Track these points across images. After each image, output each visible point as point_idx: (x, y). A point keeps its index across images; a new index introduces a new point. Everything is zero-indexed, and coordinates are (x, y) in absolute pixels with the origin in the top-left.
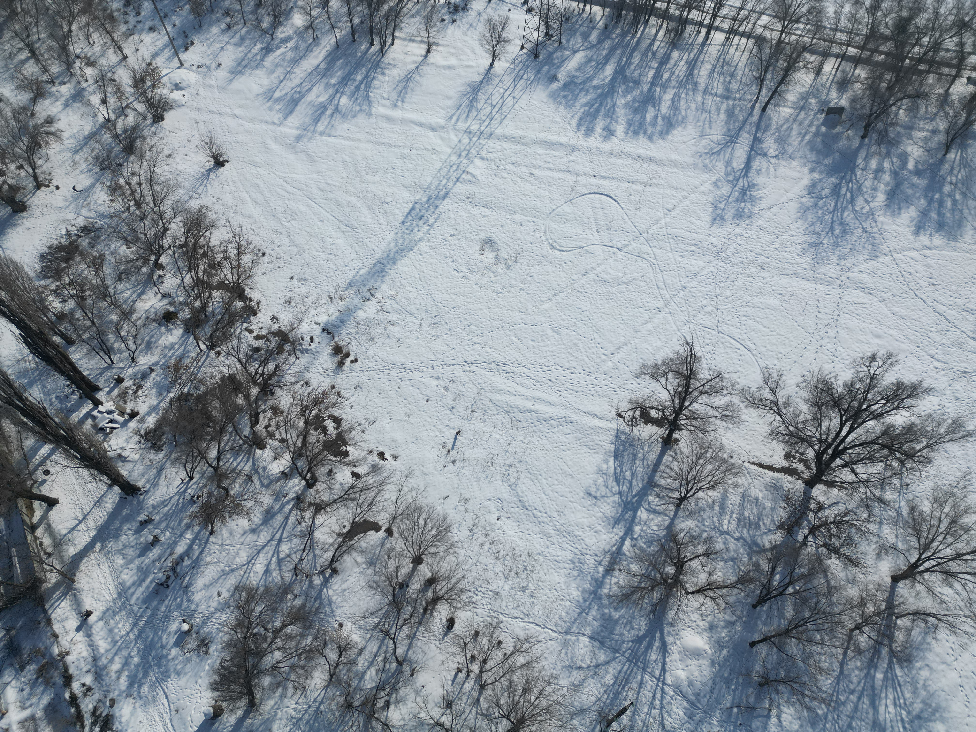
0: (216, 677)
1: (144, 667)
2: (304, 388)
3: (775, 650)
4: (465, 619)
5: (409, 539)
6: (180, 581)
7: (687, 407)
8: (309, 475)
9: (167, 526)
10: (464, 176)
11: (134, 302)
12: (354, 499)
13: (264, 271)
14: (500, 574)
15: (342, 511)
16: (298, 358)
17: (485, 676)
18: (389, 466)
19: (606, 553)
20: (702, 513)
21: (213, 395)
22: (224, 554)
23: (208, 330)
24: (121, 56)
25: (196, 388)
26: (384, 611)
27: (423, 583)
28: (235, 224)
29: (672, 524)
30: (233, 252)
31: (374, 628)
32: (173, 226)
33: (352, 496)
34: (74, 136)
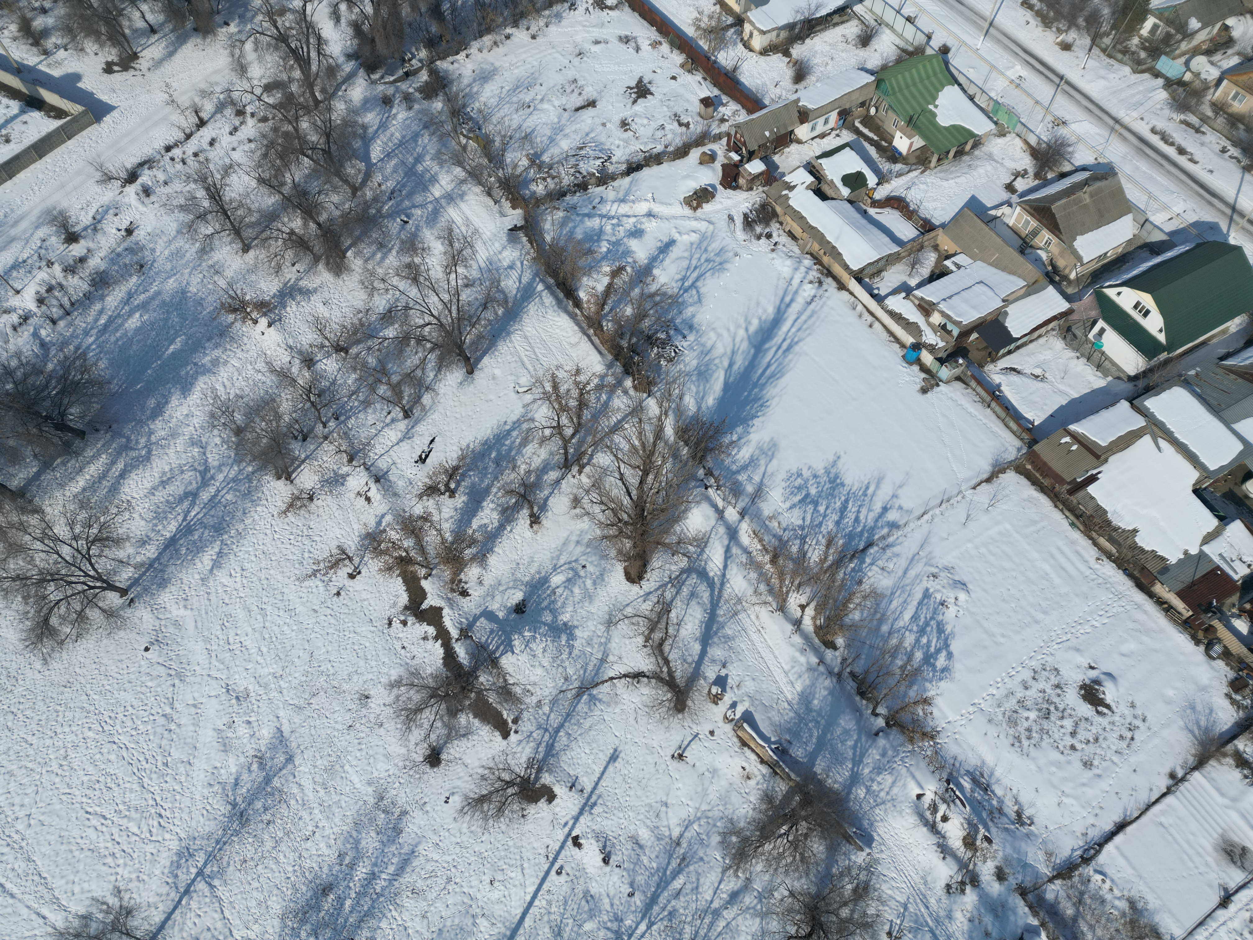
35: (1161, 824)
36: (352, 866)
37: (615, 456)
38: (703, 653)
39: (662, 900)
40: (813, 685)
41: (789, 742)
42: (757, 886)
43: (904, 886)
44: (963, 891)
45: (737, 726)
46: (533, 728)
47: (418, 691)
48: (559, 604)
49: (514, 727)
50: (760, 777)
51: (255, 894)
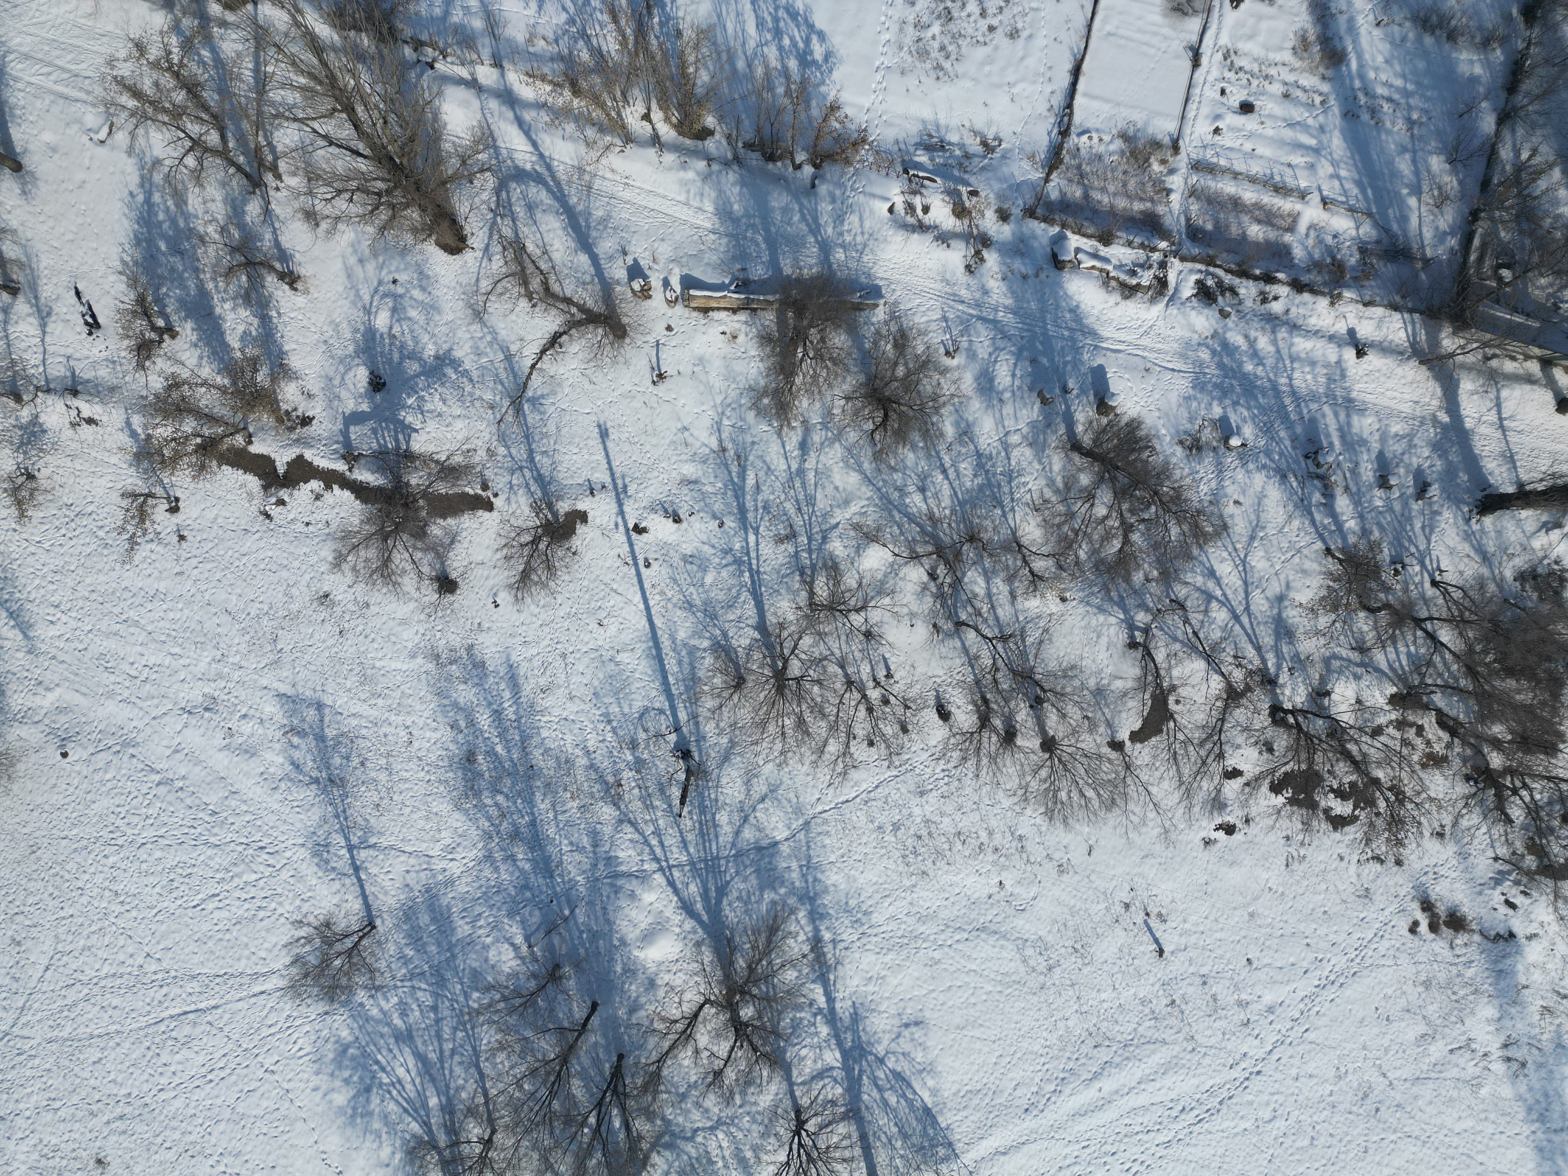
0: (1142, 433)
1: (1232, 369)
3: (566, 1024)
4: (931, 732)
5: (1084, 760)
6: (1299, 474)
8: (1292, 720)
9: (1391, 510)
12: (1202, 744)
14: (937, 819)
15: (1200, 717)
16: (1496, 859)
18: (1204, 823)
19: (838, 963)
20: (762, 1129)
22: (1285, 545)
26: (1031, 657)
27: (1018, 726)
29: (788, 1077)
31: (1023, 631)
33: (1209, 746)
35: (1110, 34)
36: (471, 723)
37: (296, 120)
38: (594, 259)
39: (749, 505)
40: (720, 192)
41: (744, 269)
42: (815, 419)
43: (932, 302)
44: (982, 260)
45: (685, 299)
46: (508, 478)
47: (367, 547)
48: (410, 343)
49: (489, 494)
50: (744, 328)
51: (415, 816)
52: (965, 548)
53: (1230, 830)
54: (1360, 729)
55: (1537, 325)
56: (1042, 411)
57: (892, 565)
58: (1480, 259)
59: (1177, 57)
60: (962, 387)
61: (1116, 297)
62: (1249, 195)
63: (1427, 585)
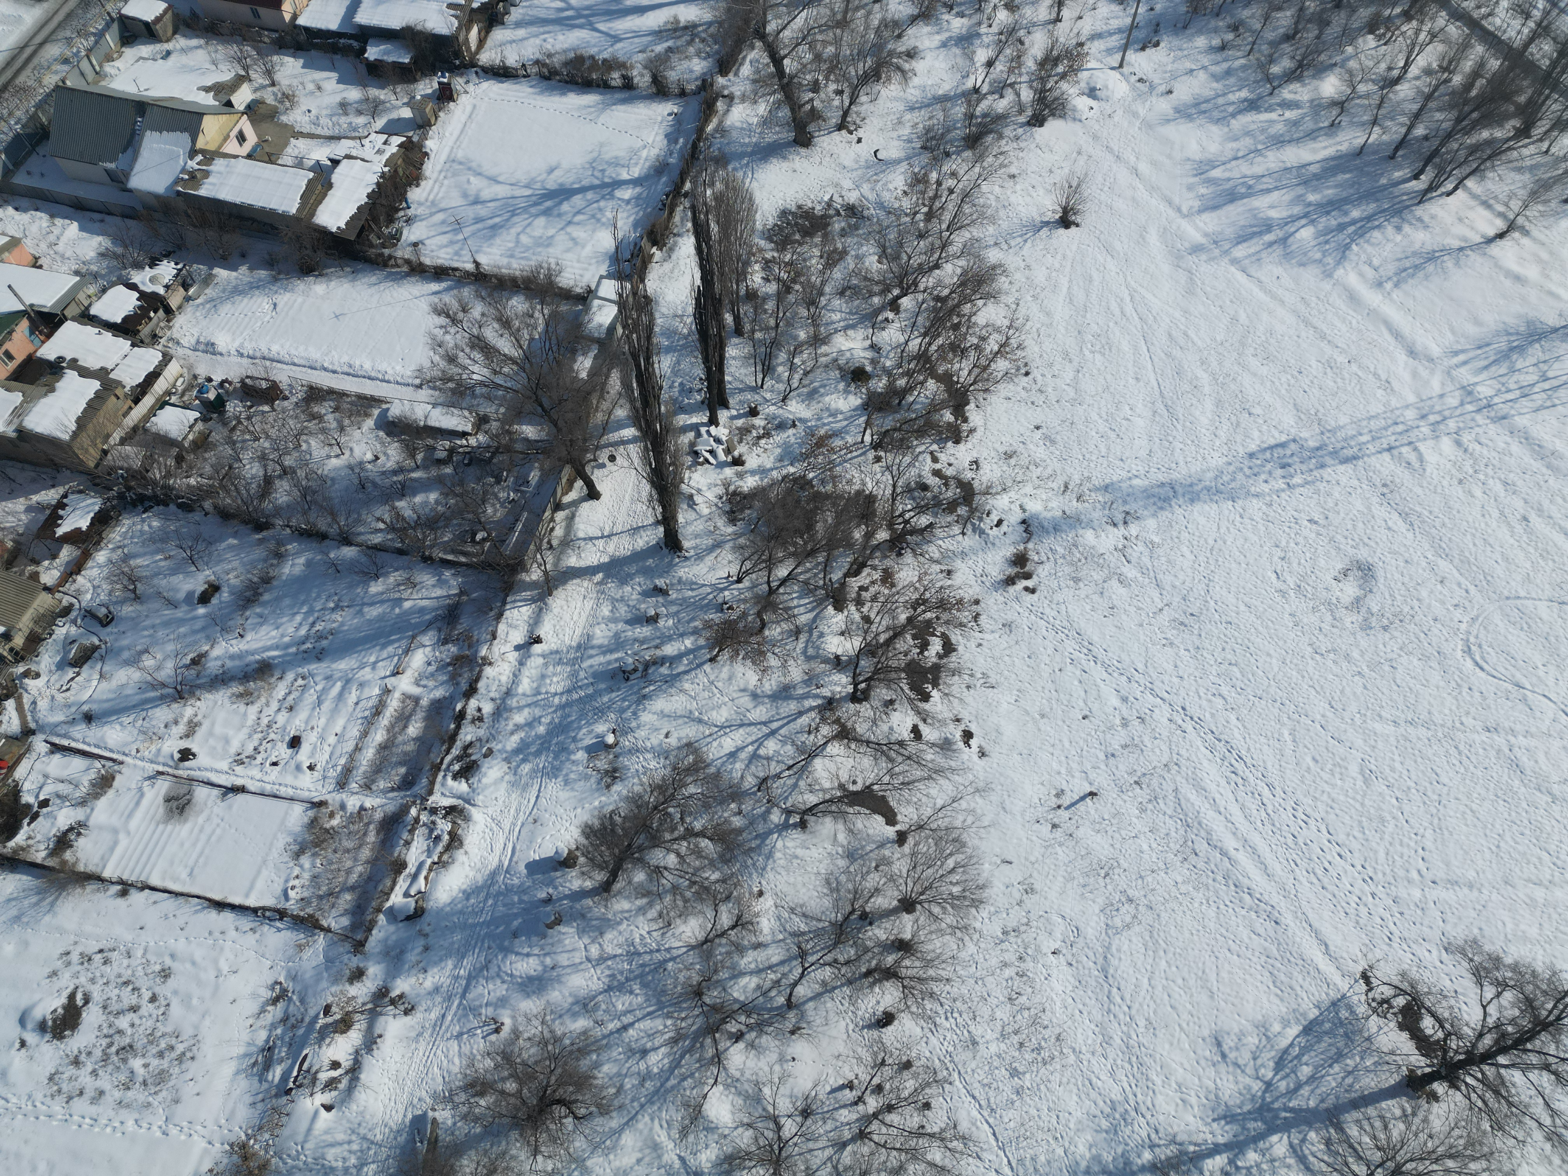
0: (597, 823)
1: (542, 744)
2: (941, 576)
4: (907, 1033)
5: (919, 869)
6: (642, 685)
7: (1498, 1066)
8: (863, 685)
9: (676, 614)
10: (1405, 450)
11: (836, 331)
12: (891, 760)
13: (1010, 395)
14: (999, 1024)
15: (867, 762)
16: (963, 534)
17: (875, 1126)
18: (966, 757)
19: (1173, 1141)
21: (834, 504)
22: (706, 694)
23: (888, 422)
24: (1054, 16)
25: (823, 482)
26: (821, 925)
27: (892, 938)
28: (1022, 312)
30: (992, 345)
31: (794, 934)
32: (948, 268)
33: (893, 754)
34: (923, 89)
35: (190, 874)
43: (439, 1052)
44: (401, 996)
52: (708, 1000)
53: (968, 736)
54: (866, 632)
55: (525, 514)
56: (568, 924)
57: (727, 1086)
58: (465, 554)
59: (230, 807)
60: (535, 1011)
61: (460, 855)
62: (379, 736)
63: (740, 586)
